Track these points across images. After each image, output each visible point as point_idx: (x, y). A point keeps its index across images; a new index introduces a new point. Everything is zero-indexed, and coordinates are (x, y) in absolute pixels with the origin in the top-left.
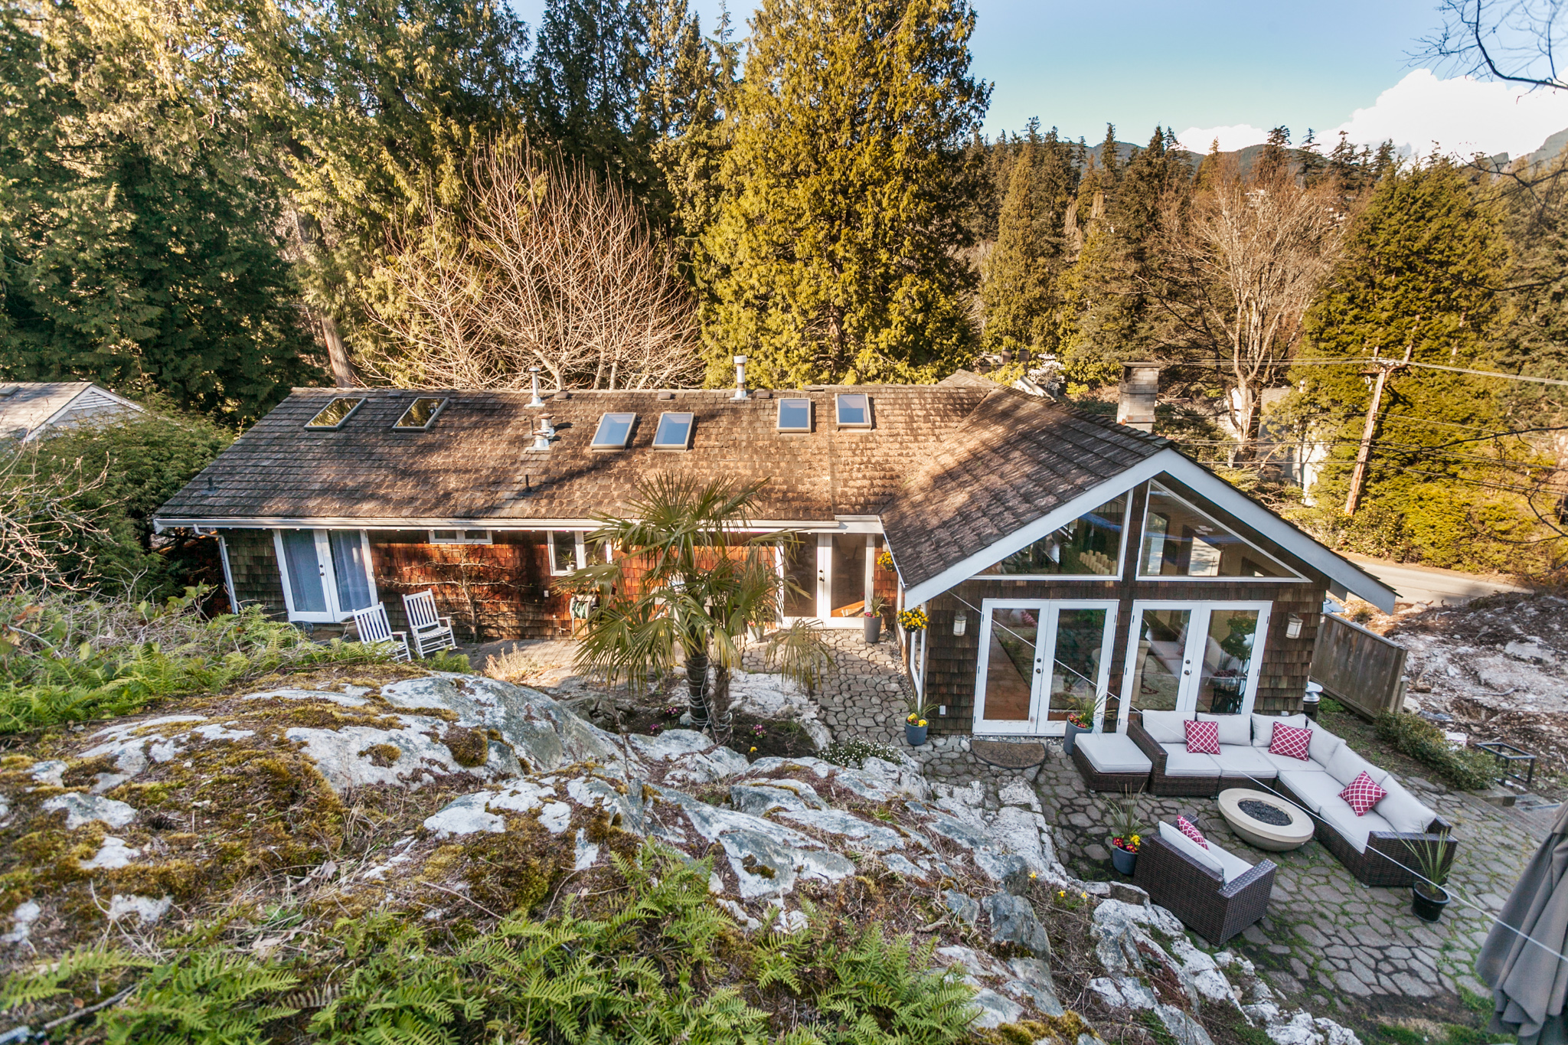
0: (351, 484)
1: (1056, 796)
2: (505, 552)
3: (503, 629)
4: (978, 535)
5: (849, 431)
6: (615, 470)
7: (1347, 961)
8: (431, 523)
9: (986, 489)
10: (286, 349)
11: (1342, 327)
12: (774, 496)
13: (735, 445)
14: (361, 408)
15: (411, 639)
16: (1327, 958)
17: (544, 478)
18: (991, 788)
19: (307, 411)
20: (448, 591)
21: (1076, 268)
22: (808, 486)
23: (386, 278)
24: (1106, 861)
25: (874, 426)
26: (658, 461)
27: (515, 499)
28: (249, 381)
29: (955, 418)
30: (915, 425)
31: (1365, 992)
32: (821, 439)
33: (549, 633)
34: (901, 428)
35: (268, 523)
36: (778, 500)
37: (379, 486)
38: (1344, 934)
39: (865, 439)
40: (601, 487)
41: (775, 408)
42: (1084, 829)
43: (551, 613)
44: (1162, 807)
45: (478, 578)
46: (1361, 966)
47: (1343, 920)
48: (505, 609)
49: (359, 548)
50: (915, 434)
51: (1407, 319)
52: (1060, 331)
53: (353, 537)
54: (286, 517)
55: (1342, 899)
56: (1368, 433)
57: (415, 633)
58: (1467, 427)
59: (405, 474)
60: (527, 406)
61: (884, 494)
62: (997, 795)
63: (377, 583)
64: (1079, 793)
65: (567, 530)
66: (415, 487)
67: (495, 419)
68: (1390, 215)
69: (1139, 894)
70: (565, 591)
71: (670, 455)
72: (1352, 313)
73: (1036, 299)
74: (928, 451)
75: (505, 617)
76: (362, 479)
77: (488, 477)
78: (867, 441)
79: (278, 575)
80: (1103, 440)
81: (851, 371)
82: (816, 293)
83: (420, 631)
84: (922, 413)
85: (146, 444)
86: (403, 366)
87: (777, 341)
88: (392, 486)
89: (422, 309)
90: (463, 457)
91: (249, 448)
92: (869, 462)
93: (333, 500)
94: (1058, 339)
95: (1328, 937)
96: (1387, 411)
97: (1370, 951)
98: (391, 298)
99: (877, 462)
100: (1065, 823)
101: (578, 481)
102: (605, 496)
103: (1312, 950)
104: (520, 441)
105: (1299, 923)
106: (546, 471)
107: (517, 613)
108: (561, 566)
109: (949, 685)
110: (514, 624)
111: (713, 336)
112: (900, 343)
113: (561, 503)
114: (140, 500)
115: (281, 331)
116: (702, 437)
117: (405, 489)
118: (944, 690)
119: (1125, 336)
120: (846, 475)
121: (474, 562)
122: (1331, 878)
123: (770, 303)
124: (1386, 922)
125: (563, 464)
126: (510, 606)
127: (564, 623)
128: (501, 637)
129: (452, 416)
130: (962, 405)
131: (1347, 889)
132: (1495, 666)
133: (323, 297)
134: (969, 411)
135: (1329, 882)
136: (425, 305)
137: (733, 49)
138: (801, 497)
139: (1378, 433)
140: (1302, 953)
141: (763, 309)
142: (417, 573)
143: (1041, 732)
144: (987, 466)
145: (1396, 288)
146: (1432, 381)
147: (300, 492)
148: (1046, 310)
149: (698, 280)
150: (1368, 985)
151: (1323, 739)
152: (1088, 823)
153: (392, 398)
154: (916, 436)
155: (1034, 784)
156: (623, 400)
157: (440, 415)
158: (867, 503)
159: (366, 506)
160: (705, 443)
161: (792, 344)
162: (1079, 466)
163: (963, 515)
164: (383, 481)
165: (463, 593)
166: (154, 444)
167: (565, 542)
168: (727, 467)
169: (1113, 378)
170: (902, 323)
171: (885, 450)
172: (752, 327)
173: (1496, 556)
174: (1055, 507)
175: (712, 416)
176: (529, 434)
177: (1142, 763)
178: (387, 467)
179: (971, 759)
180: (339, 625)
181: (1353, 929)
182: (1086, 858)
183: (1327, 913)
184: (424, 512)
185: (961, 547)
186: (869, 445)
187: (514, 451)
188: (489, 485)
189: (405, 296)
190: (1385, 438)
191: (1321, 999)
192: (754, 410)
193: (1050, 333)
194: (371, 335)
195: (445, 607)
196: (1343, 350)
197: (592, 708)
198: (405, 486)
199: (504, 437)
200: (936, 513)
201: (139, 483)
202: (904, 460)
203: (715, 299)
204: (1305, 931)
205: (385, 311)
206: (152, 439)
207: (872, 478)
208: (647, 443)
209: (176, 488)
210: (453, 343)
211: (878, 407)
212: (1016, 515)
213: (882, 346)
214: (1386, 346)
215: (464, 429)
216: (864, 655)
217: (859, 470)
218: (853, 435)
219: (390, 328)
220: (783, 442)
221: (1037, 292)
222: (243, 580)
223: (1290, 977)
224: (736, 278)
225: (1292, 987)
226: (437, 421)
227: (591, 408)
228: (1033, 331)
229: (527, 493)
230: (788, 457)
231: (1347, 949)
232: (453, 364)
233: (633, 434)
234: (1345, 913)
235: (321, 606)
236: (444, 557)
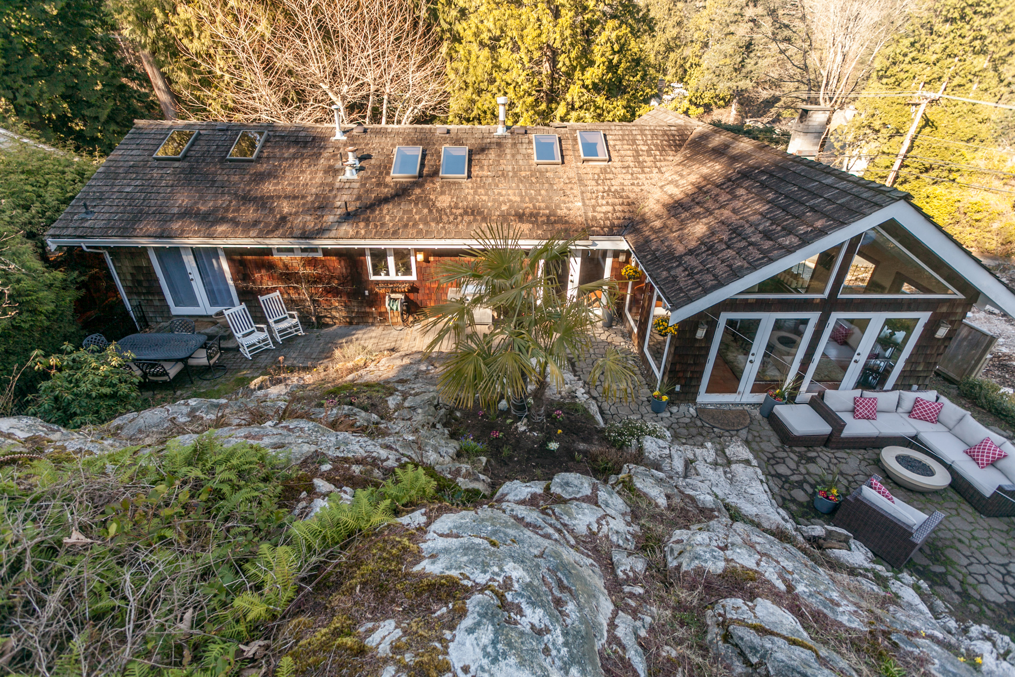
0: (203, 208)
1: (763, 451)
2: (333, 261)
3: (337, 318)
4: (730, 266)
5: (591, 163)
6: (414, 197)
7: (983, 575)
8: (274, 242)
9: (723, 223)
10: (114, 77)
11: (902, 66)
12: (540, 219)
13: (504, 175)
14: (196, 139)
15: (270, 331)
16: (970, 574)
17: (358, 204)
18: (718, 446)
19: (152, 142)
20: (291, 292)
21: (705, 13)
22: (565, 211)
23: (189, 16)
24: (808, 502)
25: (610, 160)
26: (446, 188)
27: (339, 223)
28: (89, 105)
29: (671, 153)
30: (641, 159)
31: (1001, 600)
32: (570, 170)
33: (371, 320)
34: (630, 161)
35: (143, 242)
36: (543, 223)
37: (227, 210)
38: (977, 555)
39: (604, 171)
40: (405, 212)
41: (530, 142)
42: (787, 477)
43: (371, 307)
44: (836, 458)
45: (315, 282)
46: (994, 580)
47: (975, 544)
48: (337, 304)
49: (218, 259)
50: (641, 165)
51: (949, 61)
52: (688, 65)
53: (213, 252)
54: (156, 237)
55: (970, 528)
56: (903, 150)
57: (273, 325)
58: (970, 145)
59: (246, 199)
60: (333, 139)
61: (624, 218)
62: (724, 453)
63: (236, 287)
64: (777, 447)
65: (383, 247)
66: (256, 211)
67: (307, 151)
69: (847, 536)
70: (382, 291)
71: (454, 183)
72: (911, 56)
73: (673, 39)
74: (653, 181)
75: (337, 310)
76: (211, 204)
77: (313, 202)
78: (606, 172)
79: (157, 280)
80: (830, 186)
81: (563, 103)
82: (539, 35)
83: (276, 322)
84: (645, 148)
85: (23, 172)
86: (215, 95)
87: (508, 77)
88: (237, 210)
89: (225, 46)
90: (290, 184)
91: (110, 174)
92: (609, 190)
93: (192, 223)
94: (685, 71)
95: (967, 557)
96: (919, 132)
97: (997, 567)
98: (196, 34)
99: (616, 191)
100: (773, 472)
101: (386, 207)
102: (409, 219)
103: (959, 568)
104: (333, 171)
105: (947, 547)
106: (359, 198)
107: (346, 306)
108: (376, 273)
109: (685, 371)
110: (344, 315)
111: (456, 71)
112: (601, 80)
113: (376, 226)
114: (30, 223)
115: (106, 60)
116: (477, 168)
117: (250, 213)
118: (681, 375)
119: (736, 70)
120: (593, 201)
121: (309, 271)
122: (960, 511)
123: (502, 43)
124: (1003, 544)
125: (371, 191)
126: (339, 302)
127: (381, 314)
128: (335, 324)
129: (274, 148)
130: (674, 141)
131: (971, 519)
132: (979, 319)
133: (139, 32)
134: (680, 146)
135: (958, 514)
136: (225, 41)
138: (561, 220)
139: (911, 148)
140: (954, 571)
141: (493, 49)
142: (265, 278)
143: (744, 400)
144: (716, 201)
145: (948, 35)
146: (954, 109)
147: (164, 217)
148: (680, 47)
149: (442, 22)
150: (1002, 594)
151: (951, 409)
152: (789, 472)
153: (220, 130)
154: (642, 168)
155: (747, 442)
156: (409, 134)
157: (263, 146)
158: (613, 226)
159: (221, 228)
160: (481, 173)
161: (519, 80)
162: (812, 209)
163: (707, 246)
164: (229, 205)
165: (304, 293)
166: (30, 172)
167: (379, 256)
168: (500, 194)
169: (722, 102)
170: (604, 63)
171: (620, 180)
172: (489, 65)
173: (968, 236)
174: (800, 247)
175: (483, 150)
176: (339, 165)
177: (824, 428)
178: (229, 193)
179: (699, 423)
180: (211, 316)
181: (983, 551)
182: (794, 500)
183: (963, 539)
184: (268, 233)
185: (716, 277)
186: (608, 176)
187: (330, 180)
188: (316, 209)
189: (208, 33)
190: (913, 153)
191: (974, 608)
192: (514, 144)
193: (682, 66)
194: (185, 67)
195: (291, 304)
196: (899, 85)
197: (435, 403)
198: (248, 210)
199: (320, 167)
200: (681, 239)
201: (27, 208)
202: (637, 189)
203: (457, 39)
204: (951, 553)
205: (194, 46)
206: (27, 168)
207: (613, 205)
208: (435, 173)
209: (58, 210)
210: (254, 77)
211: (611, 143)
212: (761, 251)
213: (588, 82)
214: (929, 82)
215: (286, 159)
216: (603, 337)
217: (603, 197)
218: (594, 167)
219: (199, 61)
220: (541, 172)
221: (674, 32)
222: (130, 284)
223: (949, 590)
224: (473, 20)
225: (953, 599)
226: (261, 152)
227: (386, 142)
228: (669, 64)
229: (348, 217)
230: (546, 185)
231: (982, 567)
232: (255, 95)
233: (423, 165)
234: (974, 538)
235: (195, 303)
236: (286, 266)
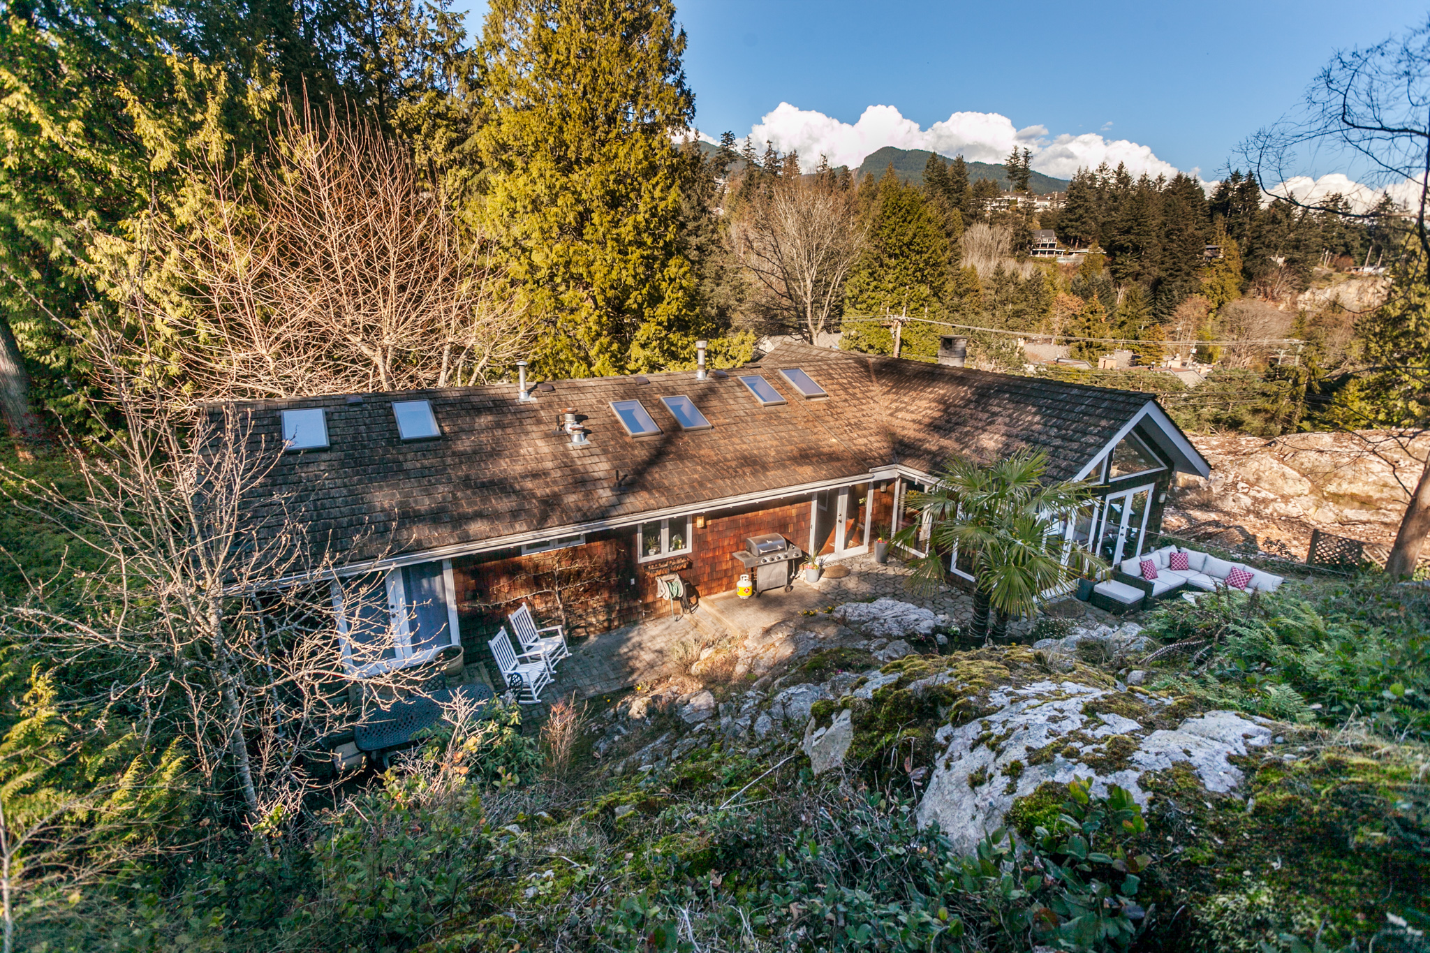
0: (421, 508)
2: (598, 548)
3: (592, 625)
5: (813, 400)
6: (673, 455)
8: (521, 538)
11: (868, 293)
13: (743, 421)
17: (619, 472)
20: (537, 602)
22: (827, 448)
25: (827, 395)
26: (698, 442)
27: (617, 496)
29: (868, 384)
30: (850, 391)
32: (798, 409)
33: (634, 618)
37: (458, 505)
39: (829, 406)
43: (636, 599)
45: (571, 580)
48: (595, 606)
50: (857, 398)
51: (902, 288)
59: (472, 487)
60: (519, 401)
61: (884, 447)
63: (460, 611)
65: (656, 519)
67: (501, 418)
68: (888, 217)
70: (654, 574)
71: (702, 435)
72: (872, 284)
74: (877, 411)
75: (594, 613)
76: (427, 500)
78: (833, 407)
80: (1081, 396)
84: (845, 381)
88: (472, 502)
92: (850, 423)
99: (856, 423)
106: (613, 465)
107: (606, 605)
108: (647, 552)
110: (602, 618)
113: (662, 493)
120: (846, 436)
121: (566, 565)
125: (621, 455)
126: (599, 601)
127: (647, 606)
128: (589, 633)
130: (862, 372)
134: (870, 377)
137: (454, 19)
138: (832, 458)
144: (977, 419)
145: (895, 268)
151: (1193, 555)
153: (353, 405)
154: (859, 400)
156: (606, 387)
158: (881, 456)
160: (719, 422)
162: (1085, 414)
164: (455, 498)
165: (555, 600)
168: (756, 440)
171: (850, 412)
176: (555, 430)
186: (838, 410)
188: (574, 485)
192: (725, 388)
198: (487, 499)
202: (870, 420)
207: (865, 437)
217: (850, 431)
218: (819, 403)
220: (774, 414)
229: (621, 488)
230: (790, 426)
233: (654, 419)
236: (537, 566)
